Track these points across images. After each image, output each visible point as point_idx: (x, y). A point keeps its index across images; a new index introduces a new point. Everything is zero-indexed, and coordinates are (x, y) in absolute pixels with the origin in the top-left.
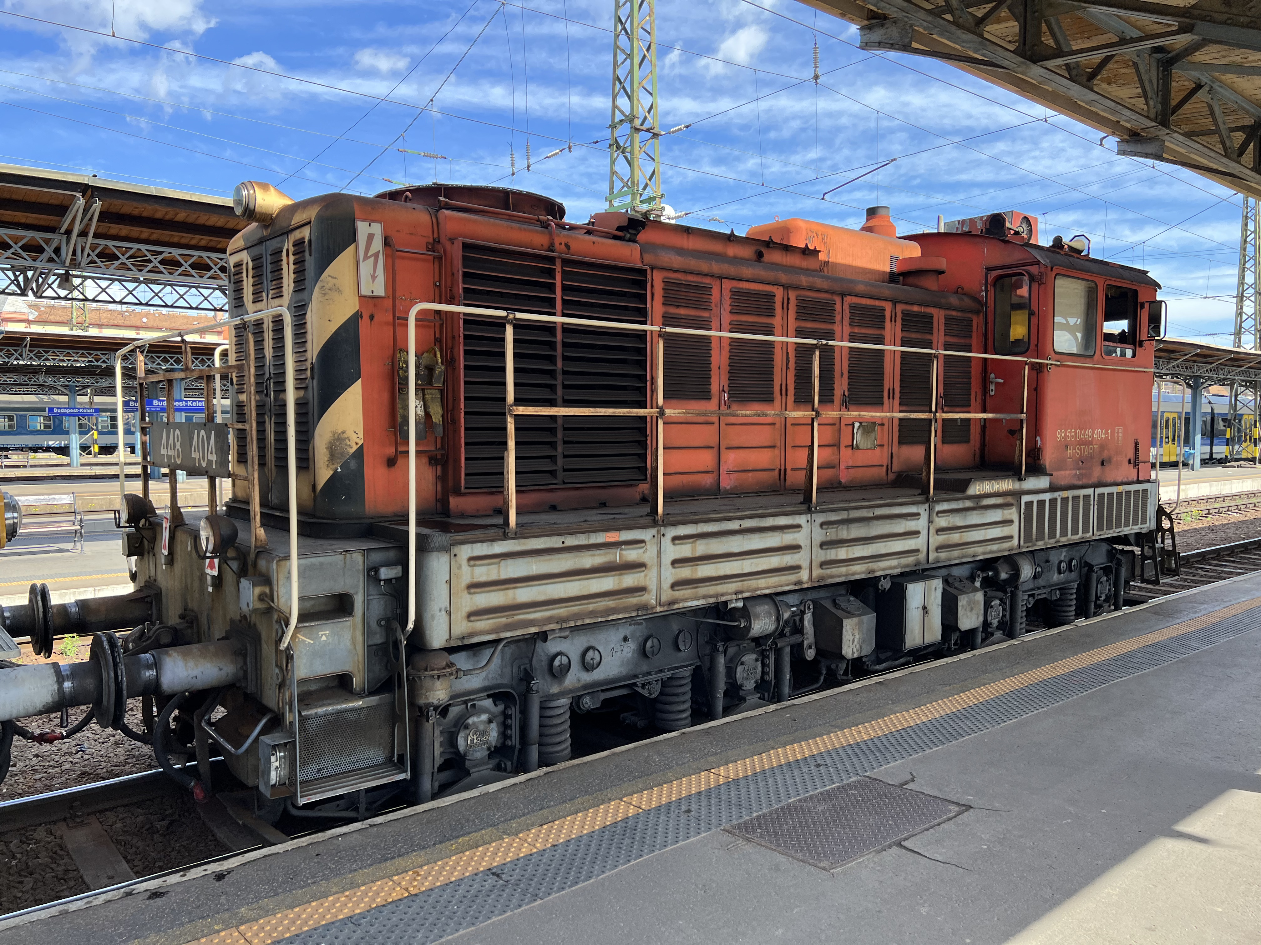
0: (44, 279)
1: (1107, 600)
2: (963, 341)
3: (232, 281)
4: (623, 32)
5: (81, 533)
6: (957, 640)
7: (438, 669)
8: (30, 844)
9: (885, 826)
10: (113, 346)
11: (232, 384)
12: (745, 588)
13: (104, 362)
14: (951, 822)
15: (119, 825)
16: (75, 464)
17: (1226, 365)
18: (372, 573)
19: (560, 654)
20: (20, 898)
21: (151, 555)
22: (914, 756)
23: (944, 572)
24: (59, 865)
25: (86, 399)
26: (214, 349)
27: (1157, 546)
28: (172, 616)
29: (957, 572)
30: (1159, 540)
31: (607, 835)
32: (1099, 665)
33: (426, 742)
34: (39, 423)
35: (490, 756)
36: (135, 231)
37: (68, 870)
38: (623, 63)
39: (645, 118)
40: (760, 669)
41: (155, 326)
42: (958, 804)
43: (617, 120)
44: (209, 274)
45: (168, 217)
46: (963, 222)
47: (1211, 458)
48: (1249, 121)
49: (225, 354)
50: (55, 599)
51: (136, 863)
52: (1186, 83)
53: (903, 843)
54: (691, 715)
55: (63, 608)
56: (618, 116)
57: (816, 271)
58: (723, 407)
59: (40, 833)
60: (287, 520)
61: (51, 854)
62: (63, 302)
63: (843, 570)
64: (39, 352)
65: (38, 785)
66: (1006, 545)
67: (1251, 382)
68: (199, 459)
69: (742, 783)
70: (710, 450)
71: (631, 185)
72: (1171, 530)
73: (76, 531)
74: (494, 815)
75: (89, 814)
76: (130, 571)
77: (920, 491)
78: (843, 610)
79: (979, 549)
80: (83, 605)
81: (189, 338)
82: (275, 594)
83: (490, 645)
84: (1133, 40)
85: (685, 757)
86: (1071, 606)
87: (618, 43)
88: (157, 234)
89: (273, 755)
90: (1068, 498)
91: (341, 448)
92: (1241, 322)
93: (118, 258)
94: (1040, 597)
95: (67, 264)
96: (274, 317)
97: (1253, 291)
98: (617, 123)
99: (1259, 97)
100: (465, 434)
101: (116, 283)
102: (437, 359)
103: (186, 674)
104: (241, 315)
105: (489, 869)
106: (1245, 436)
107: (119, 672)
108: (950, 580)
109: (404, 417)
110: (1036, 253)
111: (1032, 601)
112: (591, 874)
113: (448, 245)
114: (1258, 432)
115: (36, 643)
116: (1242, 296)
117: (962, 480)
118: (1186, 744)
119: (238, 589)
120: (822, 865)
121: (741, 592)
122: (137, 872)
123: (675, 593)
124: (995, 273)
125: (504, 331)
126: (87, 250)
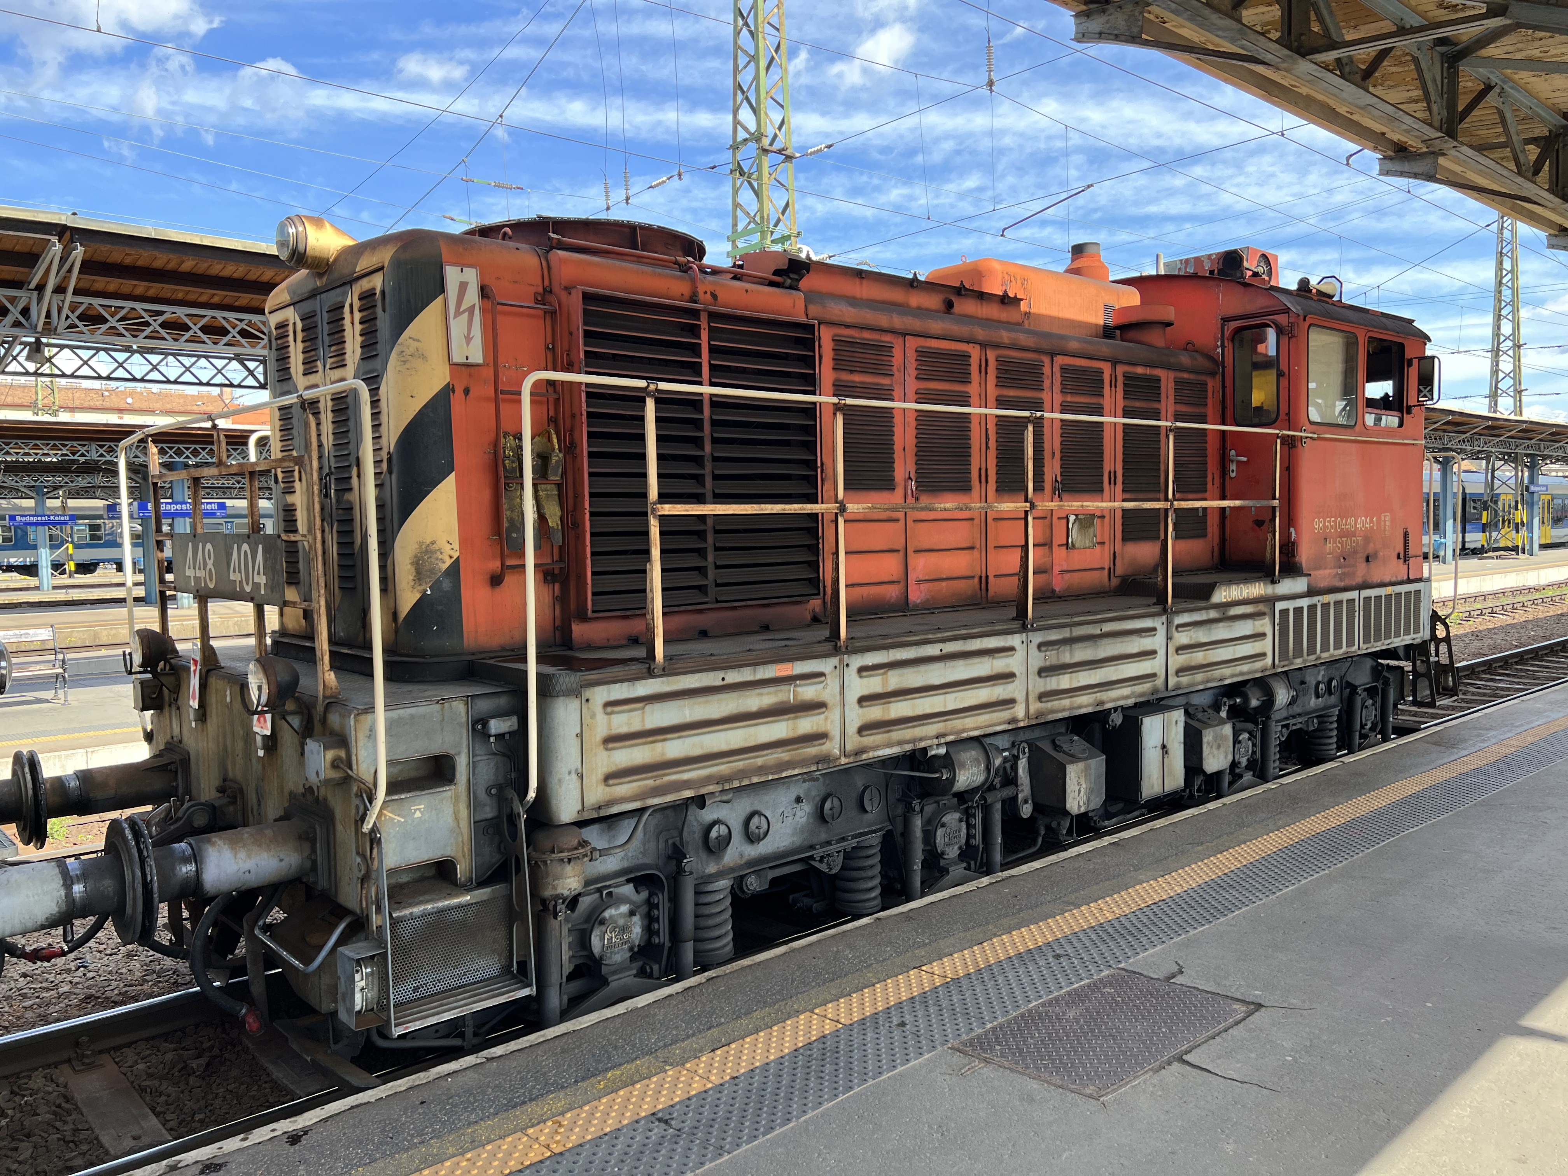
0: (7, 350)
1: (1372, 729)
2: (1197, 410)
3: (274, 346)
4: (745, 30)
5: (64, 677)
6: (1200, 786)
7: (569, 850)
8: (24, 1096)
9: (1158, 1035)
10: (119, 434)
11: (276, 481)
12: (947, 732)
13: (83, 455)
14: (1241, 1026)
15: (141, 1066)
16: (46, 588)
17: (1481, 435)
18: (478, 727)
19: (717, 822)
20: (15, 1171)
21: (174, 708)
22: (1175, 940)
23: (1182, 700)
24: (65, 1122)
25: (57, 503)
26: (247, 437)
27: (1432, 659)
28: (207, 790)
29: (1196, 700)
30: (1433, 652)
31: (801, 1061)
32: (1379, 813)
33: (552, 943)
35: (632, 958)
36: (127, 285)
37: (79, 1130)
38: (745, 67)
39: (775, 136)
40: (965, 831)
41: (146, 408)
42: (1243, 1002)
43: (739, 139)
44: (226, 339)
46: (1187, 261)
47: (1463, 548)
49: (263, 442)
50: (48, 771)
51: (169, 1116)
52: (1472, 84)
53: (1185, 1057)
54: (881, 894)
55: (59, 782)
56: (742, 135)
57: (1018, 324)
58: (910, 499)
59: (37, 1081)
60: (370, 661)
61: (54, 1108)
62: (30, 379)
63: (1066, 702)
65: (29, 1014)
66: (1259, 665)
67: (1509, 454)
68: (241, 582)
69: (965, 983)
70: (895, 555)
71: (760, 223)
72: (1447, 640)
73: (57, 676)
74: (649, 1040)
75: (101, 1052)
76: (145, 730)
77: (1155, 600)
78: (1064, 752)
79: (1227, 671)
80: (85, 776)
81: (222, 423)
82: (354, 758)
83: (631, 815)
84: (1421, 29)
85: (885, 951)
86: (1331, 737)
87: (739, 42)
88: (155, 289)
89: (357, 971)
90: (1329, 604)
91: (431, 563)
92: (1497, 382)
93: (106, 321)
94: (1294, 728)
95: (40, 329)
96: (334, 394)
98: (741, 143)
100: (591, 541)
101: (102, 353)
102: (553, 445)
103: (235, 868)
104: (288, 393)
105: (653, 1114)
106: (1503, 521)
107: (148, 870)
108: (1191, 710)
109: (511, 521)
110: (1283, 298)
111: (1286, 732)
112: (788, 1116)
113: (563, 295)
114: (1521, 515)
115: (24, 829)
116: (1498, 350)
117: (1206, 584)
118: (1511, 912)
119: (302, 754)
120: (1088, 1091)
121: (944, 735)
122: (172, 1130)
123: (863, 739)
124: (1234, 325)
125: (643, 408)
126: (66, 311)
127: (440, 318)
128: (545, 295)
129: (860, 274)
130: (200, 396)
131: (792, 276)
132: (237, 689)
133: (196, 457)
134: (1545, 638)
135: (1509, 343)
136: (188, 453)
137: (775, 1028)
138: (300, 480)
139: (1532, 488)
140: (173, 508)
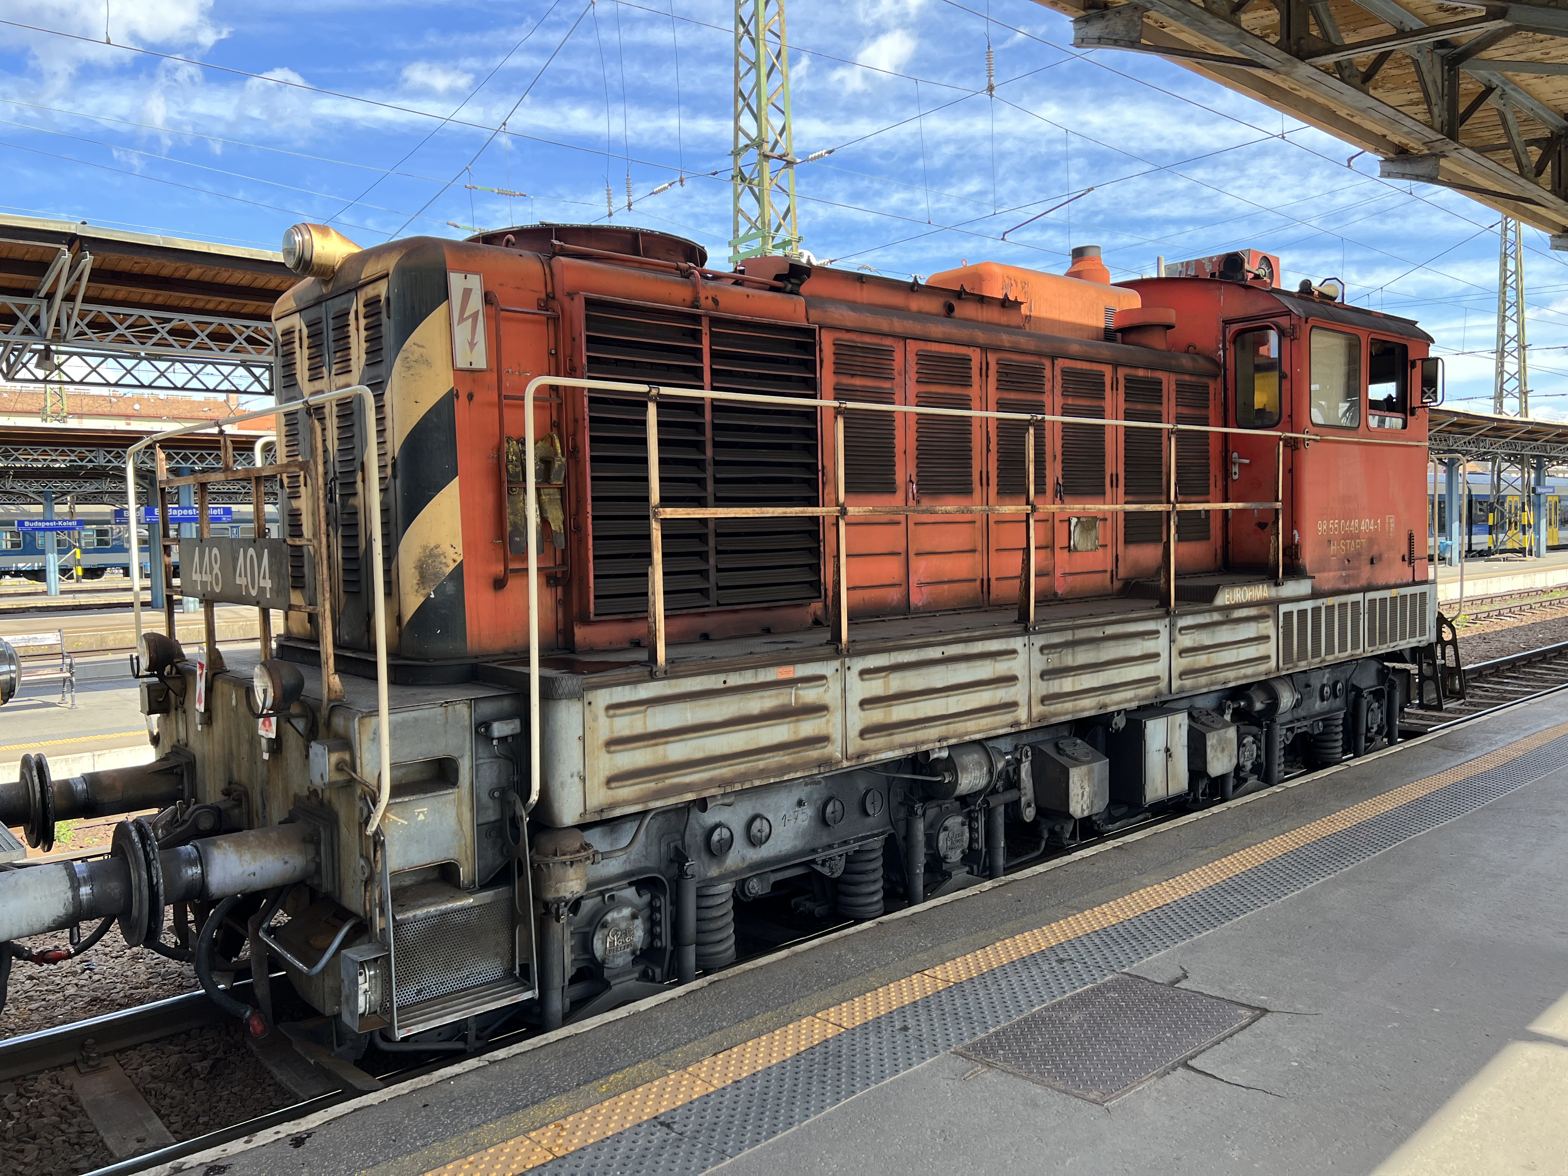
0: (17, 357)
1: (1379, 732)
2: (1198, 412)
3: (274, 355)
4: (746, 38)
5: (71, 681)
6: (1205, 789)
7: (572, 853)
8: (30, 1098)
9: (1162, 1040)
10: (126, 440)
11: (282, 486)
12: (951, 733)
13: (90, 461)
14: (1246, 1031)
15: (146, 1069)
16: (53, 593)
17: (1487, 436)
18: (482, 730)
19: (719, 825)
21: (180, 711)
22: (1179, 944)
23: (1185, 704)
24: (70, 1125)
25: (65, 508)
26: (254, 443)
27: (1438, 662)
28: (212, 793)
29: (1200, 703)
30: (1439, 654)
31: (803, 1065)
32: (1384, 817)
33: (555, 947)
34: (4, 541)
35: (635, 962)
36: (136, 293)
37: (84, 1132)
38: (746, 74)
39: (776, 142)
40: (968, 835)
41: (153, 414)
42: (1249, 1007)
43: (740, 145)
44: (232, 346)
45: (177, 275)
46: (1188, 263)
47: (1470, 550)
48: (1545, 133)
49: (268, 448)
50: (56, 774)
51: (173, 1119)
52: (1473, 86)
53: (1189, 1062)
54: (884, 898)
55: (66, 785)
56: (743, 141)
57: (1018, 327)
58: (911, 502)
59: (43, 1083)
60: (375, 664)
61: (59, 1110)
62: (39, 386)
63: (1069, 706)
64: (7, 451)
65: (35, 1017)
66: (1263, 668)
67: (1515, 456)
68: (247, 586)
69: (968, 987)
70: (897, 557)
71: (761, 228)
72: (1454, 642)
73: (65, 679)
74: (652, 1043)
75: (106, 1055)
76: (151, 733)
77: (1158, 603)
78: (1068, 756)
79: (1231, 674)
80: (92, 779)
81: (229, 429)
82: (358, 761)
83: (633, 818)
84: (1414, 33)
85: (888, 956)
86: (1337, 740)
87: (741, 50)
88: (163, 296)
89: (361, 974)
90: (1333, 606)
91: (434, 567)
92: (1502, 383)
93: (114, 328)
94: (1299, 731)
95: (49, 336)
96: (339, 400)
97: (1516, 345)
98: (742, 149)
99: (1563, 106)
100: (594, 545)
101: (110, 360)
102: (556, 450)
103: (241, 870)
104: (294, 398)
105: (656, 1118)
106: (1510, 523)
107: (154, 872)
108: (1195, 714)
109: (514, 525)
110: (1285, 300)
111: (1290, 736)
112: (791, 1120)
113: (566, 301)
114: (1527, 517)
115: (32, 832)
116: (1503, 351)
117: (1210, 587)
118: (1519, 917)
119: (307, 756)
120: (1092, 1096)
121: (946, 738)
122: (176, 1132)
123: (864, 742)
124: (1235, 327)
125: (645, 413)
126: (75, 319)
127: (444, 324)
128: (548, 301)
129: (860, 279)
130: (206, 402)
131: (793, 281)
132: (243, 692)
133: (202, 462)
134: (1553, 640)
135: (1514, 344)
136: (194, 458)
137: (778, 1032)
138: (305, 485)
139: (1539, 490)
140: (179, 513)
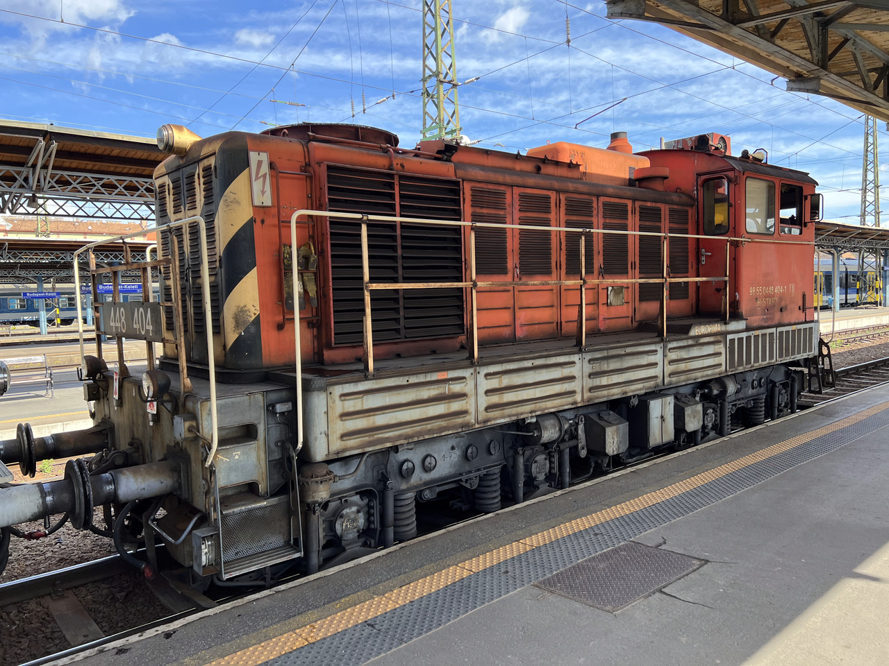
0: (17, 201)
1: (786, 406)
2: (682, 226)
3: (158, 198)
4: (429, 12)
5: (51, 383)
6: (684, 439)
7: (321, 476)
8: (25, 614)
9: (649, 578)
10: (71, 247)
11: (160, 273)
12: (537, 409)
13: (62, 259)
14: (696, 572)
15: (89, 597)
16: (44, 333)
17: (856, 238)
18: (270, 409)
19: (407, 461)
20: (19, 654)
21: (105, 399)
22: (663, 525)
23: (673, 391)
24: (47, 628)
25: (50, 286)
26: (146, 248)
27: (819, 367)
28: (123, 444)
29: (682, 390)
30: (821, 363)
31: (449, 592)
32: (785, 453)
33: (314, 528)
34: (16, 304)
35: (359, 536)
36: (83, 164)
37: (54, 632)
38: (430, 34)
39: (447, 73)
40: (548, 465)
41: (98, 232)
42: (699, 559)
43: (427, 75)
44: (138, 193)
45: (106, 153)
46: (678, 141)
47: (846, 303)
48: (880, 64)
49: (154, 251)
50: (37, 434)
51: (104, 624)
52: (836, 38)
53: (663, 590)
54: (501, 500)
55: (42, 440)
56: (428, 73)
57: (578, 179)
58: (516, 279)
59: (32, 605)
60: (208, 372)
61: (41, 620)
62: (30, 217)
63: (605, 393)
64: (15, 253)
65: (29, 569)
66: (717, 370)
67: (872, 249)
68: (139, 329)
69: (543, 549)
70: (508, 310)
71: (438, 122)
72: (829, 355)
73: (48, 382)
74: (366, 581)
75: (67, 589)
76: (90, 411)
77: (656, 334)
78: (605, 421)
79: (699, 374)
80: (57, 437)
81: (128, 240)
82: (200, 426)
83: (356, 457)
84: (801, 8)
85: (500, 532)
86: (761, 411)
87: (426, 20)
88: (98, 165)
89: (203, 544)
90: (758, 335)
91: (244, 318)
92: (865, 207)
93: (71, 184)
94: (740, 406)
95: (34, 189)
96: (190, 224)
97: (873, 185)
98: (427, 78)
99: (887, 47)
100: (333, 305)
101: (70, 201)
102: (311, 251)
103: (137, 487)
104: (166, 223)
105: (366, 622)
106: (870, 287)
107: (87, 488)
108: (678, 397)
109: (288, 294)
110: (732, 162)
111: (735, 409)
112: (440, 623)
113: (316, 167)
114: (879, 284)
115: (24, 467)
116: (866, 189)
117: (686, 325)
118: (854, 509)
119: (173, 424)
120: (607, 608)
121: (535, 411)
122: (105, 631)
123: (488, 414)
124: (703, 177)
125: (360, 229)
126: (48, 179)
127: (247, 181)
128: (306, 167)
129: (487, 152)
130: (129, 225)
131: (447, 154)
132: (138, 388)
137: (436, 574)
139: (886, 268)
